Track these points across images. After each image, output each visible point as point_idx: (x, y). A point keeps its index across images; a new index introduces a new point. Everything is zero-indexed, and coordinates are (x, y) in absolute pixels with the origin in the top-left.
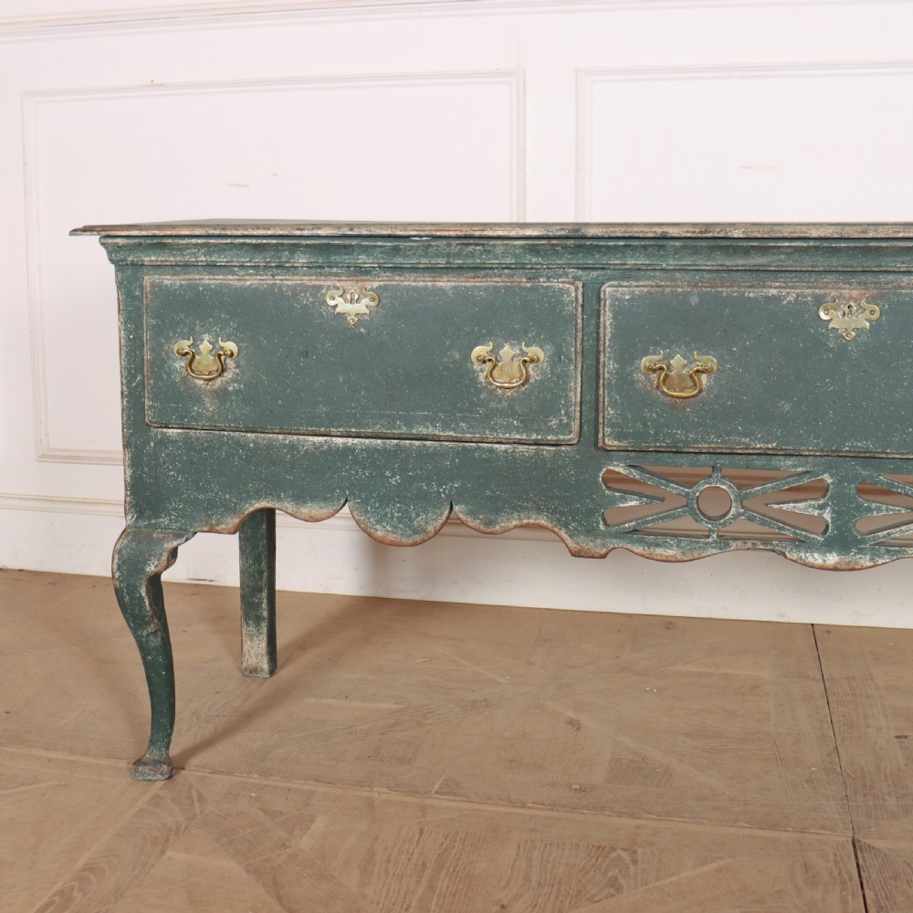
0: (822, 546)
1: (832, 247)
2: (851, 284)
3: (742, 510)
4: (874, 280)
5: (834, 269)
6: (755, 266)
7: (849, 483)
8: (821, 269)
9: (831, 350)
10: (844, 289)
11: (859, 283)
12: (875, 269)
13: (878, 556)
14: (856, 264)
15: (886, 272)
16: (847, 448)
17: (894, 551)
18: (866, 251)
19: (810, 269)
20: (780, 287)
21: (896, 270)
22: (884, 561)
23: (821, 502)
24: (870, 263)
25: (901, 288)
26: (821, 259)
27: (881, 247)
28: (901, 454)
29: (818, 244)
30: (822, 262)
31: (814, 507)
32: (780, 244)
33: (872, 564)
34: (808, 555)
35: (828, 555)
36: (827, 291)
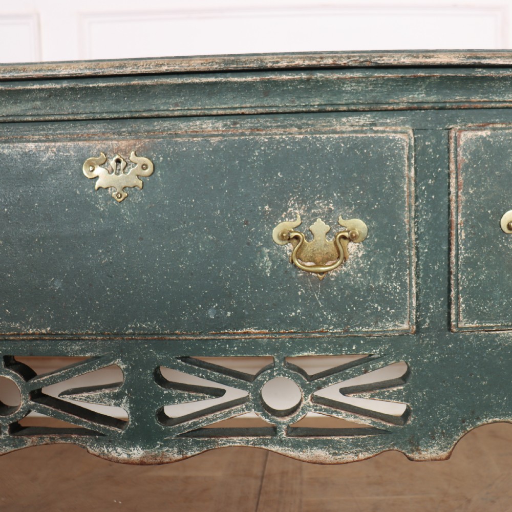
0: (124, 439)
1: (90, 88)
2: (120, 134)
3: (33, 403)
4: (147, 128)
5: (98, 116)
6: (8, 116)
7: (145, 369)
8: (83, 117)
9: (102, 215)
10: (112, 140)
11: (130, 133)
12: (145, 114)
13: (187, 449)
14: (124, 108)
15: (158, 117)
16: (131, 331)
17: (203, 441)
18: (131, 91)
19: (71, 117)
20: (40, 141)
21: (170, 114)
22: (193, 453)
23: (116, 391)
24: (139, 106)
25: (177, 135)
26: (83, 105)
27: (146, 86)
28: (193, 334)
29: (72, 84)
30: (85, 108)
31: (109, 397)
32: (29, 87)
33: (180, 457)
34: (110, 450)
35: (132, 449)
36: (91, 144)
